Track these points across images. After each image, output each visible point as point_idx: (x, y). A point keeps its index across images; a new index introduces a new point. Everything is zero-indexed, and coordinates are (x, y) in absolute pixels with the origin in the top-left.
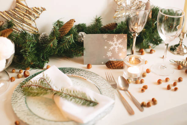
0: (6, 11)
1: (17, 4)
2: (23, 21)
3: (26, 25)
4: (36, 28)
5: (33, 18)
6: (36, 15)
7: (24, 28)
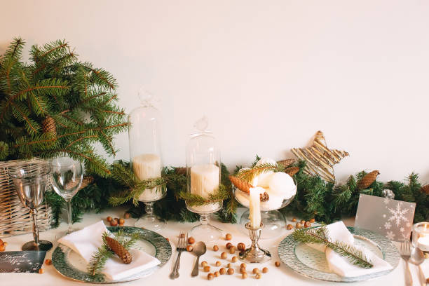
0: (300, 149)
1: (315, 142)
2: (319, 164)
3: (321, 169)
4: (332, 176)
5: (331, 163)
6: (336, 160)
7: (318, 172)
